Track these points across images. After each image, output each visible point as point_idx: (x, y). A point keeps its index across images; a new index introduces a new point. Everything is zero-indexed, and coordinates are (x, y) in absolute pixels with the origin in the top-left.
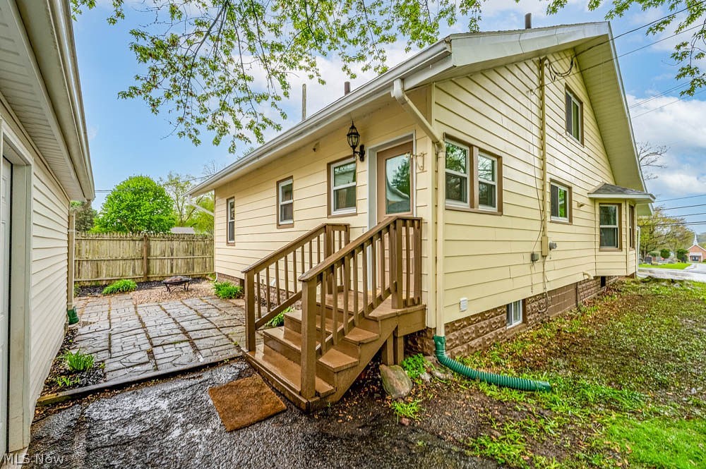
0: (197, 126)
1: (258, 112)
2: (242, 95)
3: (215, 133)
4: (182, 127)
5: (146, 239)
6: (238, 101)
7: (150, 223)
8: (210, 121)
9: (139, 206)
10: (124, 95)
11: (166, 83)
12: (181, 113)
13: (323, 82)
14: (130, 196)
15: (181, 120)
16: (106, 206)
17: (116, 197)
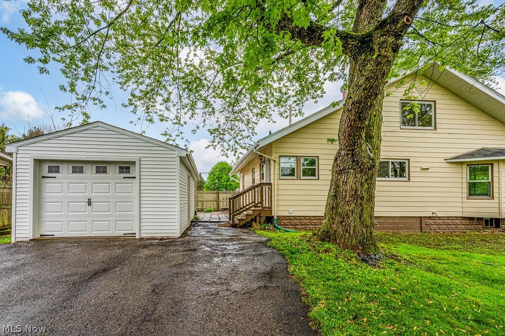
0: (226, 152)
1: (247, 142)
2: (241, 137)
3: (233, 152)
4: (222, 153)
5: (218, 193)
6: (240, 140)
7: (226, 186)
8: (231, 149)
9: (221, 178)
10: (206, 148)
11: (217, 140)
12: (222, 149)
13: (275, 122)
14: (217, 173)
15: (222, 150)
16: (209, 178)
17: (211, 173)
